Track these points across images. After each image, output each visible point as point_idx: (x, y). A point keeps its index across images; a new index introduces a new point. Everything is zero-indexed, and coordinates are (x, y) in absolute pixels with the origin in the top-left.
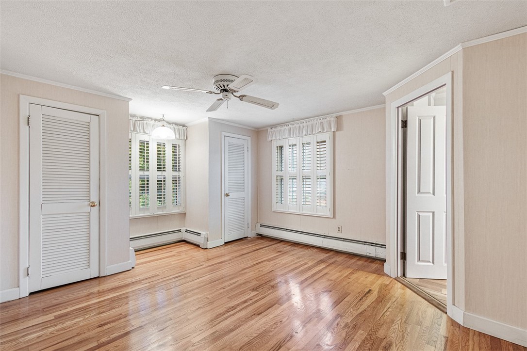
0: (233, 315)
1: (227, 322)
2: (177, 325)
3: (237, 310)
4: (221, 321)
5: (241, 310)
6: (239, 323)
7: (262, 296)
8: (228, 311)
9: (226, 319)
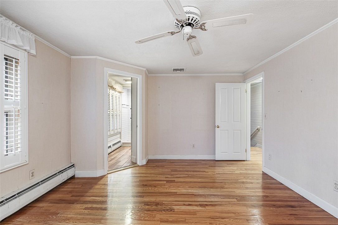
0: (206, 202)
1: (212, 200)
2: (243, 213)
3: (200, 203)
4: (215, 202)
5: (198, 202)
6: (207, 196)
7: (173, 202)
8: (207, 205)
9: (212, 202)
